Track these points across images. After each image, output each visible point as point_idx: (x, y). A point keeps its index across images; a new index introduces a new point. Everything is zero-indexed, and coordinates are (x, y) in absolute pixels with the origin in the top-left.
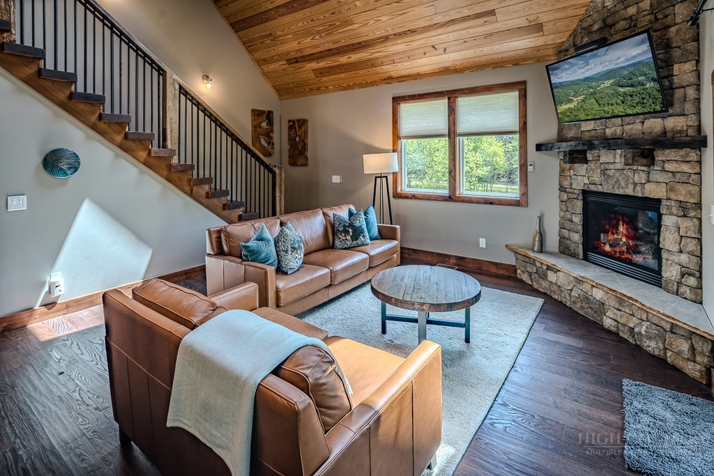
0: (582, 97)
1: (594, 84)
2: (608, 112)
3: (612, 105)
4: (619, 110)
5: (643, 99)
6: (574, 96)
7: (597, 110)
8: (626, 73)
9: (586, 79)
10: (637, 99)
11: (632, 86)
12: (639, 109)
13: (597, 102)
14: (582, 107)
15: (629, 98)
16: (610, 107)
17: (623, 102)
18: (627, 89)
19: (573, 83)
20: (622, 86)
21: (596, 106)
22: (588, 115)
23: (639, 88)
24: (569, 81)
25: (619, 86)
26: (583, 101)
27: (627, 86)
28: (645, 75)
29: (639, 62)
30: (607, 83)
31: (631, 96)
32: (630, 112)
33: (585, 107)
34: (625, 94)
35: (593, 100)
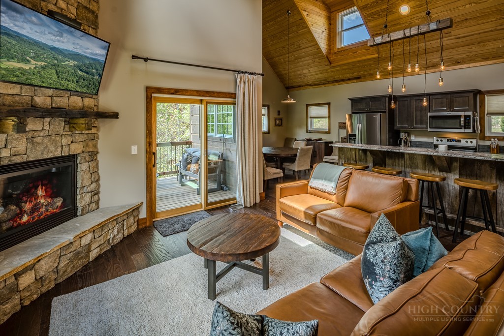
0: (43, 64)
1: (60, 57)
2: (63, 86)
3: (69, 81)
4: (72, 86)
5: (90, 84)
6: (33, 58)
7: (54, 81)
8: (88, 62)
9: (54, 49)
10: (86, 83)
11: (87, 73)
12: (84, 90)
13: (57, 73)
14: (39, 72)
15: (82, 80)
16: (67, 82)
17: (77, 82)
18: (84, 74)
19: (36, 43)
20: (81, 71)
21: (55, 77)
22: (43, 82)
23: (91, 76)
24: (32, 39)
25: (79, 69)
26: (43, 68)
27: (84, 72)
28: (97, 70)
29: (98, 60)
30: (72, 63)
31: (84, 80)
32: (79, 90)
33: (43, 74)
34: (81, 76)
35: (54, 71)
